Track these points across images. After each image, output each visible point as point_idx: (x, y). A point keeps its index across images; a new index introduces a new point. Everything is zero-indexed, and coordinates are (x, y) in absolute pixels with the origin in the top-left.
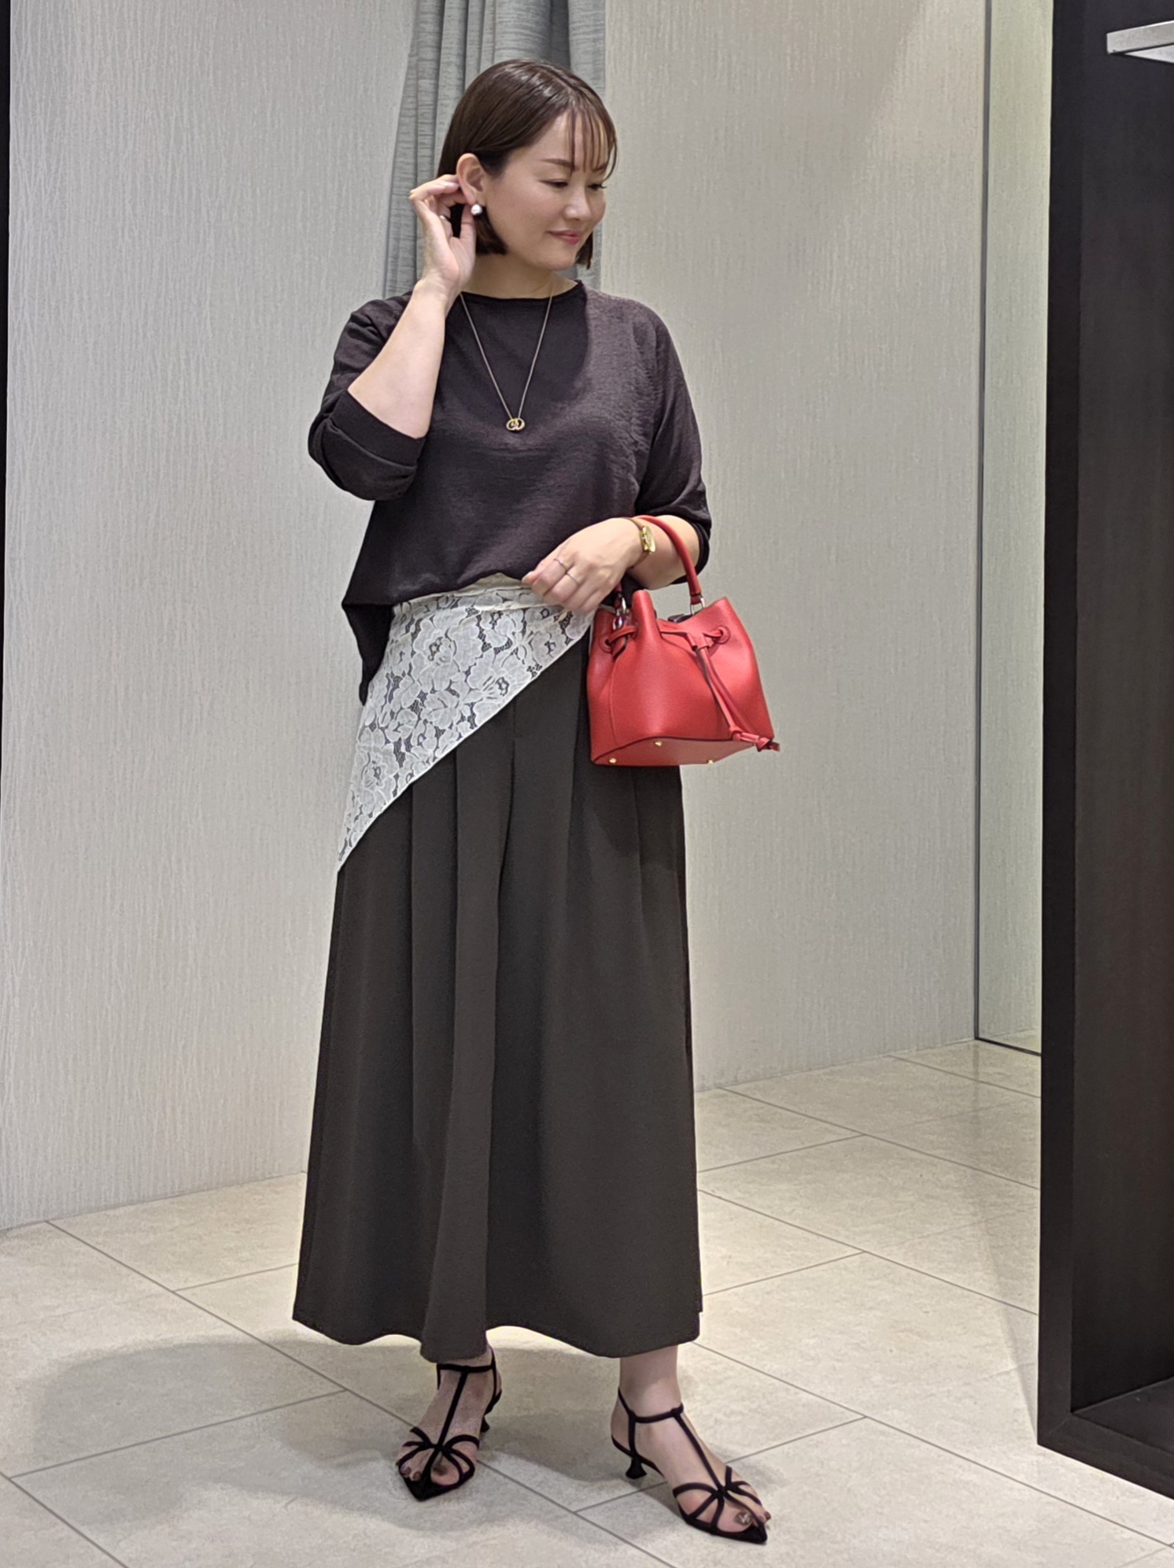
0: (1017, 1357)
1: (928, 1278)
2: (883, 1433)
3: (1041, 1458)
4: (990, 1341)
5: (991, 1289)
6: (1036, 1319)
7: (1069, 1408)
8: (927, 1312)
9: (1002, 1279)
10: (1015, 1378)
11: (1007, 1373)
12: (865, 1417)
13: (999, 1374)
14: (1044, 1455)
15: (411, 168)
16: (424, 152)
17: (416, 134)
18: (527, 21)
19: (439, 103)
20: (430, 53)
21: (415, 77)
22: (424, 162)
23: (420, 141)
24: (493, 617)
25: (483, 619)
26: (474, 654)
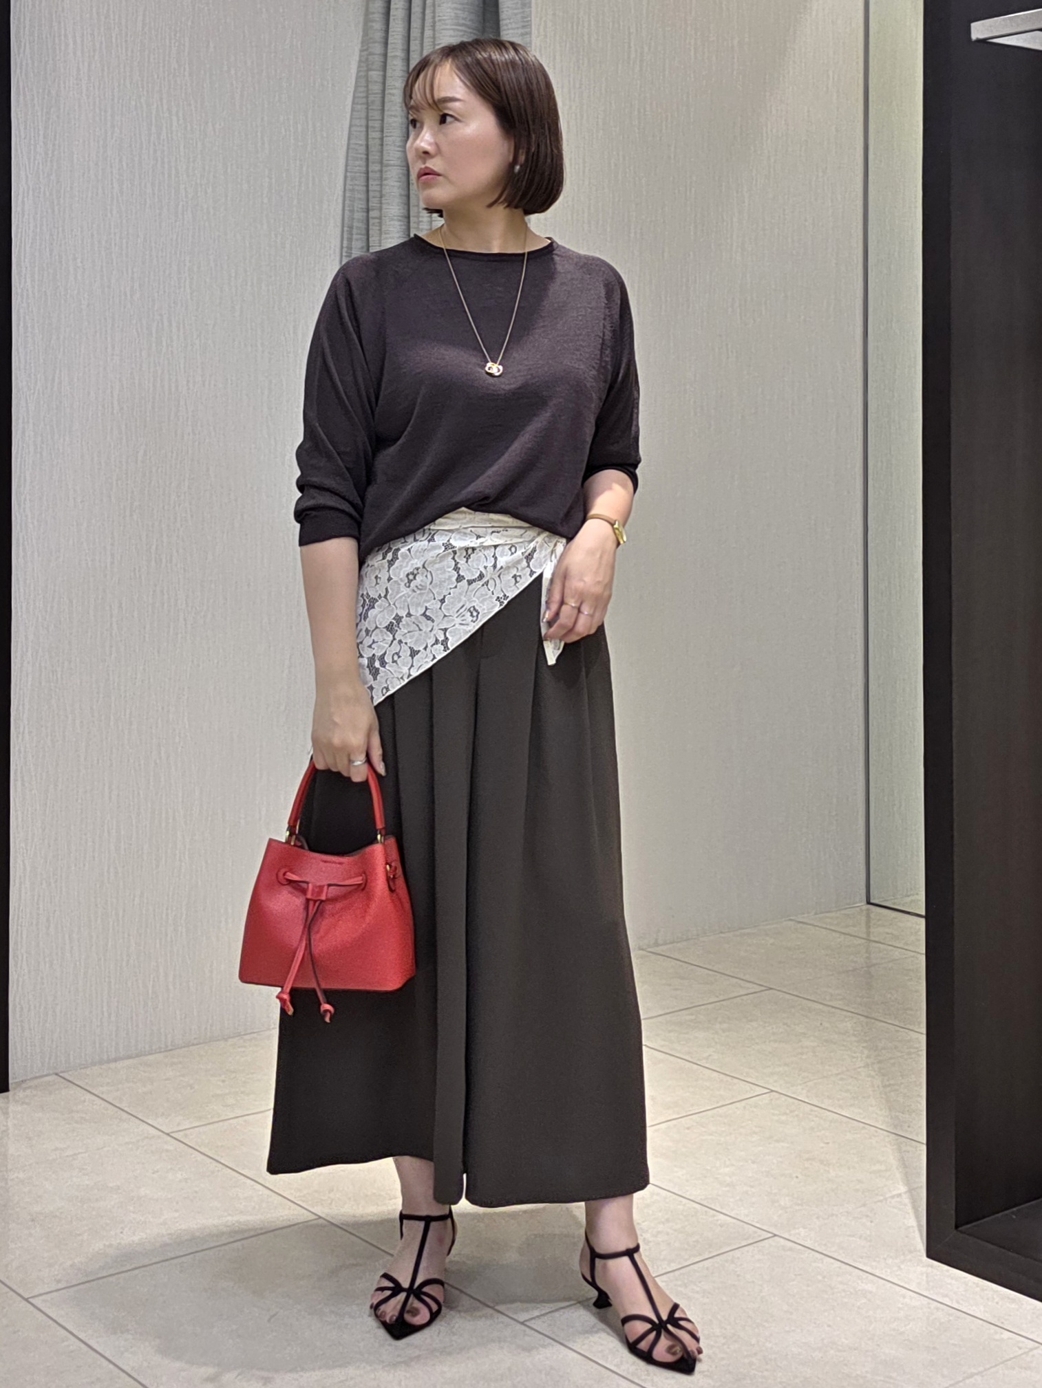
15: (362, 150)
16: (375, 135)
17: (367, 119)
18: (463, 19)
19: (387, 92)
20: (378, 49)
21: (365, 69)
22: (375, 143)
23: (370, 125)
24: (467, 551)
25: (458, 554)
26: (449, 584)
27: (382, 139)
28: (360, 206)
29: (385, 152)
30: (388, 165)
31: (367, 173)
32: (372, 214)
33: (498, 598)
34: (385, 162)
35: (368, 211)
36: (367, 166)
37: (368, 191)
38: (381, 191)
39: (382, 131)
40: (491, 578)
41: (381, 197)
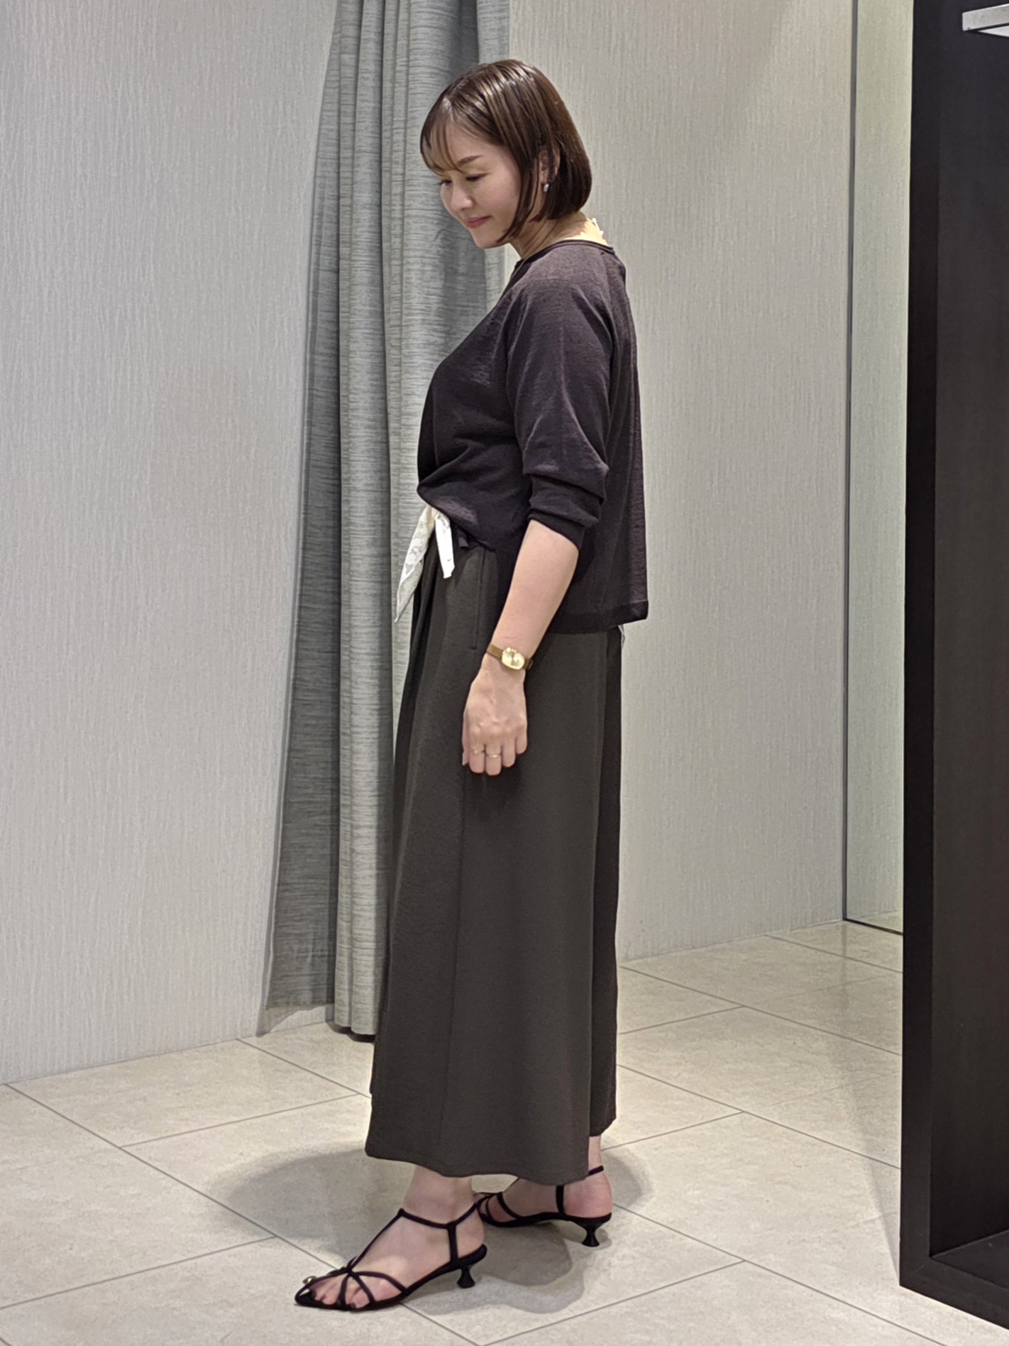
0: (881, 1207)
1: (800, 1135)
2: (760, 1275)
3: (903, 1298)
4: (856, 1192)
5: (858, 1145)
6: (899, 1172)
7: (928, 1253)
8: (800, 1166)
9: (868, 1137)
10: (879, 1226)
11: (872, 1221)
12: (744, 1261)
13: (866, 1222)
14: (905, 1295)
15: (334, 135)
16: (347, 120)
17: (339, 103)
18: (439, 2)
19: (360, 76)
20: (351, 31)
21: (337, 51)
22: (346, 129)
23: (342, 110)
27: (354, 124)
28: (331, 193)
29: (357, 138)
30: (360, 151)
31: (339, 158)
32: (343, 201)
34: (357, 149)
35: (339, 198)
36: (339, 152)
37: (339, 178)
38: (352, 179)
39: (354, 116)
41: (352, 184)
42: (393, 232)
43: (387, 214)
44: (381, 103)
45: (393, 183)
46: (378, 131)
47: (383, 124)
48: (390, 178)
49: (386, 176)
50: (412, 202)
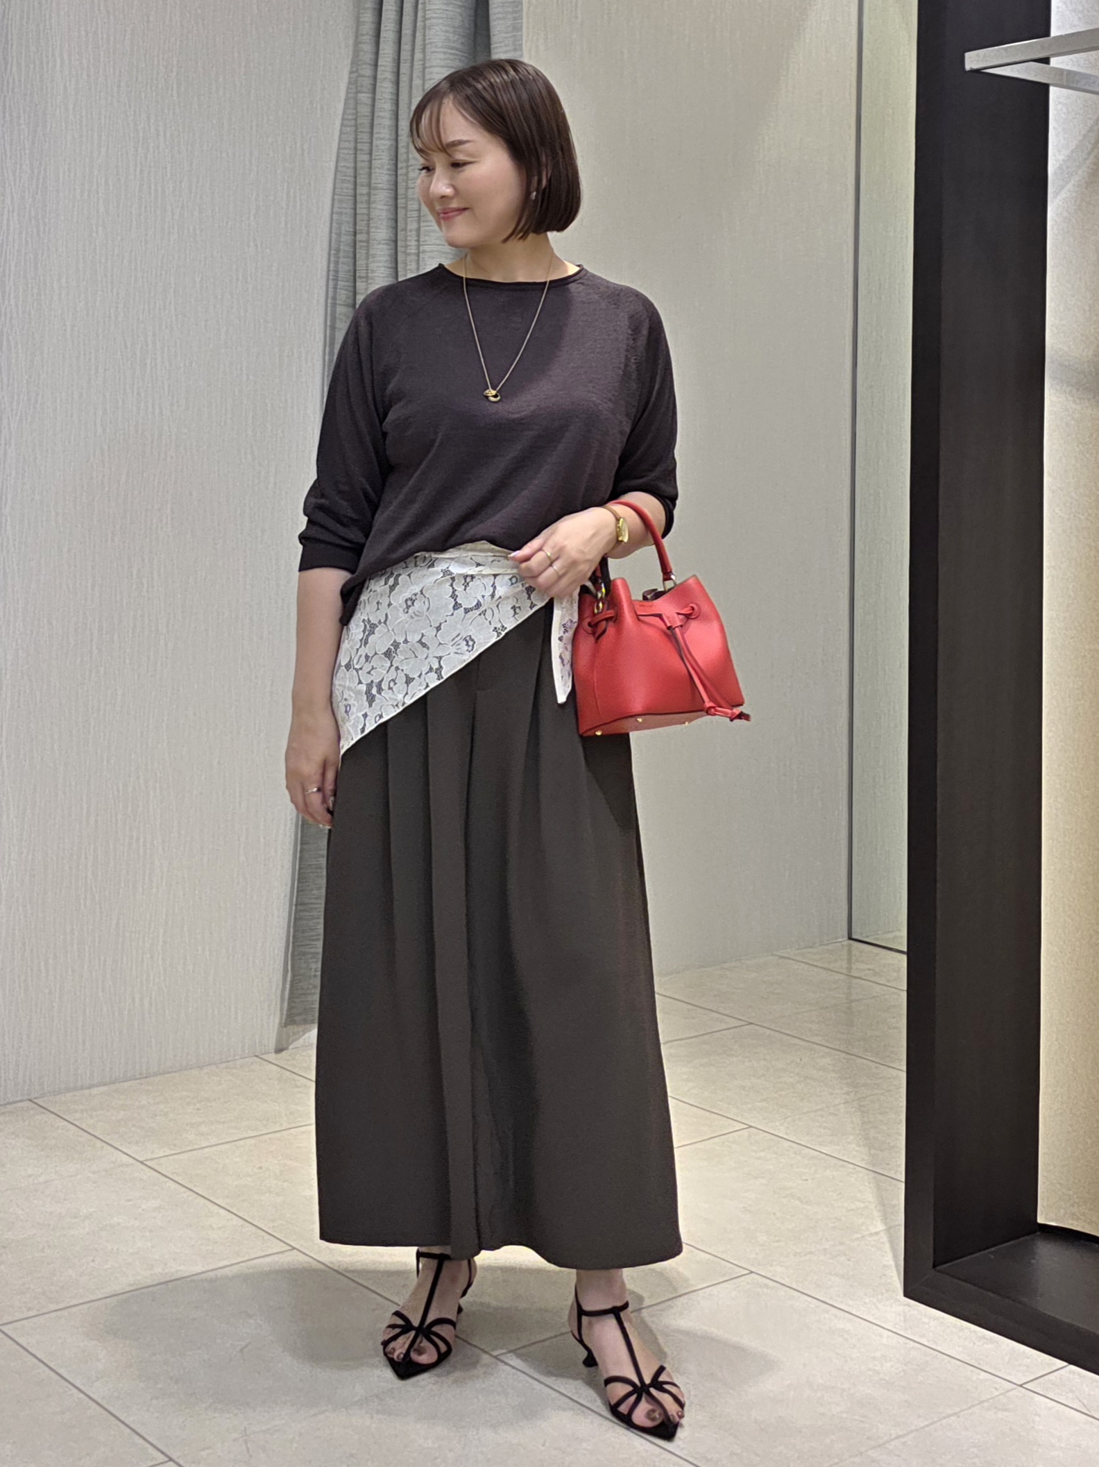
15: (351, 172)
16: (363, 157)
17: (356, 142)
18: (454, 42)
19: (376, 114)
20: (367, 71)
21: (354, 91)
22: (363, 166)
23: (359, 148)
24: (465, 579)
25: (456, 581)
26: (445, 612)
27: (370, 161)
28: (348, 229)
29: (373, 175)
30: (376, 189)
31: (355, 196)
32: (359, 237)
33: (495, 628)
34: (373, 185)
35: (355, 234)
36: (355, 189)
37: (355, 214)
38: (368, 215)
39: (371, 154)
40: (489, 608)
41: (369, 221)
42: (408, 267)
43: (403, 249)
44: (397, 140)
45: (409, 220)
46: (393, 168)
47: (399, 162)
48: (406, 214)
49: (401, 213)
50: (427, 238)
